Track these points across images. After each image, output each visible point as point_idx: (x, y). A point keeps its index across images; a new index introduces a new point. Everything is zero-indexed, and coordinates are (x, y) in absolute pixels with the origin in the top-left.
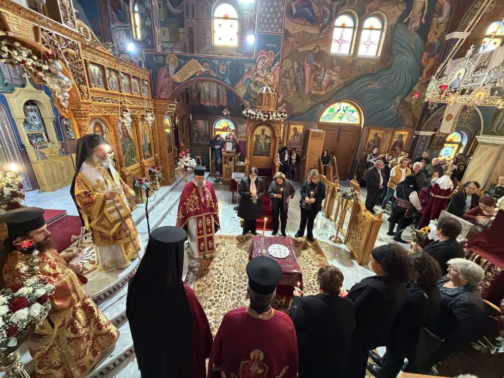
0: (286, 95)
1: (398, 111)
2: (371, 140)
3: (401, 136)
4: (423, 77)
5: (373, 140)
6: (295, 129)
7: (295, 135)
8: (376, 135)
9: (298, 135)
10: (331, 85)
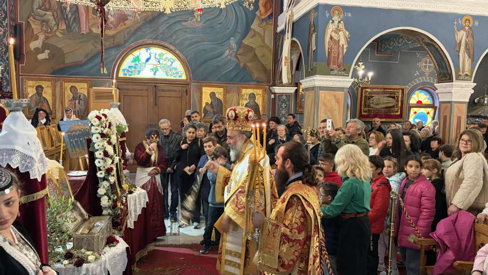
0: (50, 35)
1: (238, 58)
2: (207, 104)
3: (253, 96)
4: (260, 11)
5: (210, 103)
6: (73, 89)
7: (74, 98)
8: (213, 95)
9: (80, 99)
10: (124, 22)
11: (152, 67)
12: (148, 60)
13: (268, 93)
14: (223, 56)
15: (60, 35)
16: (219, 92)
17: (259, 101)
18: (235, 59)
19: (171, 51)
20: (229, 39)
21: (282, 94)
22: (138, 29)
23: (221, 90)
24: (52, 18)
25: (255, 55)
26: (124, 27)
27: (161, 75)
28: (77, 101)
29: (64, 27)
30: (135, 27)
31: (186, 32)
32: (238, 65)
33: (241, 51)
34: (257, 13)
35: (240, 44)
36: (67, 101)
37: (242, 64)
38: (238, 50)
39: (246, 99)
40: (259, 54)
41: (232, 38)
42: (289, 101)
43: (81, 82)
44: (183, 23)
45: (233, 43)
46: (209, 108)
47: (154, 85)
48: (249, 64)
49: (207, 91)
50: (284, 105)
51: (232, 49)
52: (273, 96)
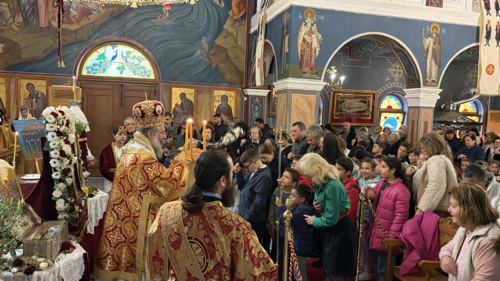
0: (5, 28)
1: (209, 59)
2: (177, 105)
3: (225, 98)
4: (233, 12)
5: (180, 104)
6: (30, 87)
7: (31, 96)
8: (183, 96)
9: (37, 98)
10: (87, 16)
11: (118, 65)
12: (114, 58)
13: (241, 96)
14: (194, 56)
15: (16, 28)
16: (190, 93)
17: (232, 103)
18: (206, 60)
19: (138, 49)
20: (201, 38)
21: (255, 97)
22: (103, 25)
23: (192, 91)
24: (7, 9)
25: (228, 56)
26: (88, 22)
27: (128, 74)
28: (34, 100)
29: (21, 19)
30: (100, 22)
31: (155, 29)
32: (210, 65)
33: (213, 51)
34: (230, 13)
35: (212, 45)
36: (22, 99)
37: (214, 65)
38: (210, 50)
39: (218, 101)
40: (231, 55)
41: (204, 38)
42: (262, 104)
43: (39, 79)
44: (152, 20)
45: (204, 42)
46: (179, 110)
47: (120, 84)
48: (220, 65)
49: (176, 92)
50: (257, 108)
51: (204, 49)
52: (245, 99)
